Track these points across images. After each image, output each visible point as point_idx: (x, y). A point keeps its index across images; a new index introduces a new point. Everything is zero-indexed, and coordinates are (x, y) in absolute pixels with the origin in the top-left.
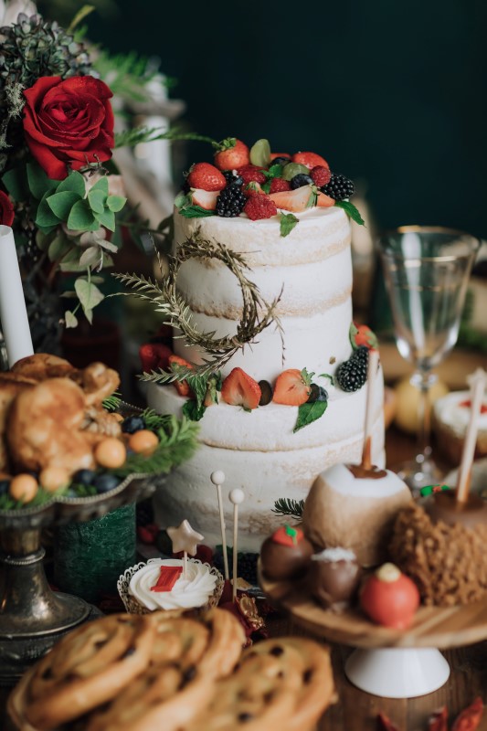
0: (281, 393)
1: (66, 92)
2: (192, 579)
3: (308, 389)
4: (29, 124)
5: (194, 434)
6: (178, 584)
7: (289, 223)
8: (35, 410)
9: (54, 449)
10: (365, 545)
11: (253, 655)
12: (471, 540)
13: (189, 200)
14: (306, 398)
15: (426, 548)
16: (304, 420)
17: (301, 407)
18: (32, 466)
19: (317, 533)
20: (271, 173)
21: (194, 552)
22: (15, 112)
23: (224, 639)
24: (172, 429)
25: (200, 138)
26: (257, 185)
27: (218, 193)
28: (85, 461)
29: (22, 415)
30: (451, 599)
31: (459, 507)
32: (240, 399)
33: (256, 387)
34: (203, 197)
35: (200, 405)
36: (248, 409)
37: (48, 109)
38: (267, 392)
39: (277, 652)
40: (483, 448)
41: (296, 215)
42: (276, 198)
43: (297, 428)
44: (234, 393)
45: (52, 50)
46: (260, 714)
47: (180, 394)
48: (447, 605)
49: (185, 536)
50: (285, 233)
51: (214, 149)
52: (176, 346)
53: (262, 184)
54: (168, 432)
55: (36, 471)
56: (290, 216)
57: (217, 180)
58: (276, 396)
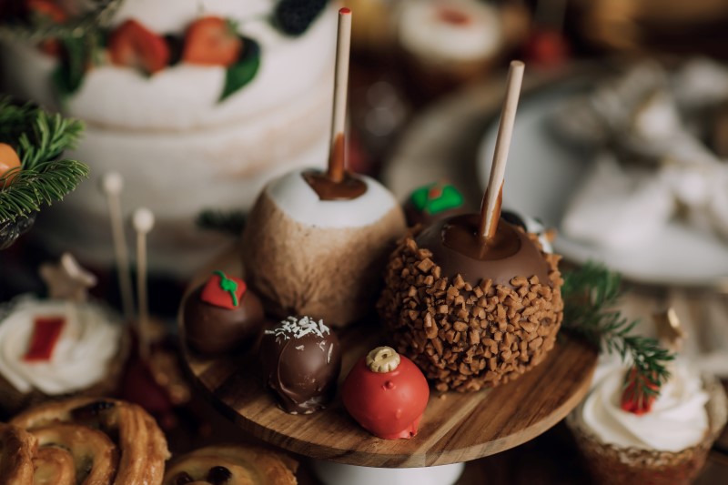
0: (198, 47)
2: (81, 336)
5: (73, 138)
6: (62, 347)
12: (507, 303)
14: (234, 56)
15: (438, 318)
16: (233, 85)
17: (228, 67)
19: (266, 282)
24: (41, 134)
30: (476, 385)
31: (484, 250)
32: (136, 59)
36: (149, 75)
38: (175, 49)
43: (224, 96)
44: (127, 51)
48: (471, 392)
54: (35, 142)
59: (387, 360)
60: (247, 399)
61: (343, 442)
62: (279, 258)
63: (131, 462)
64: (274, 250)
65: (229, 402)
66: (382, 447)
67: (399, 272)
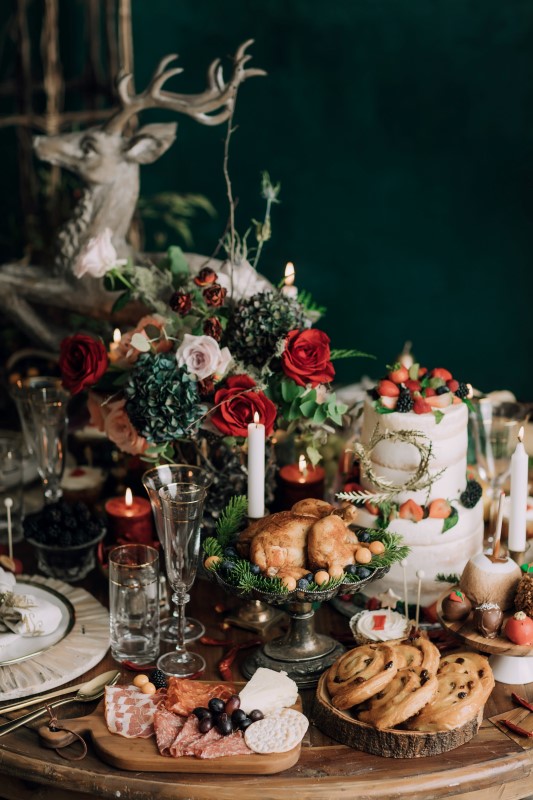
0: (433, 511)
1: (304, 341)
2: (394, 622)
3: (450, 509)
4: (288, 362)
6: (387, 625)
7: (439, 415)
8: (325, 534)
9: (336, 555)
10: (500, 599)
11: (446, 663)
13: (380, 404)
14: (448, 514)
16: (447, 527)
17: (445, 520)
18: (324, 565)
19: (472, 594)
20: (423, 384)
21: (394, 607)
22: (278, 355)
23: (431, 656)
25: (366, 355)
26: (419, 394)
27: (397, 398)
28: (350, 561)
29: (318, 537)
32: (411, 516)
33: (421, 510)
34: (388, 401)
35: (385, 520)
36: (415, 522)
37: (296, 352)
38: (426, 511)
39: (460, 661)
40: (531, 532)
41: (442, 410)
42: (429, 400)
43: (444, 531)
44: (407, 513)
45: (288, 312)
46: (469, 694)
47: (371, 512)
49: (390, 598)
50: (438, 422)
51: (388, 370)
52: (362, 481)
53: (421, 392)
55: (327, 568)
56: (439, 412)
57: (395, 390)
58: (431, 514)
59: (521, 616)
60: (470, 634)
61: (506, 646)
62: (478, 585)
63: (428, 656)
64: (476, 582)
65: (462, 635)
66: (519, 648)
67: (523, 587)
